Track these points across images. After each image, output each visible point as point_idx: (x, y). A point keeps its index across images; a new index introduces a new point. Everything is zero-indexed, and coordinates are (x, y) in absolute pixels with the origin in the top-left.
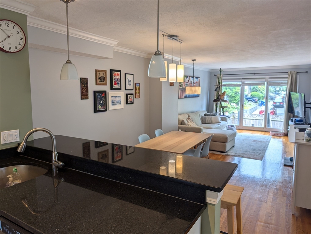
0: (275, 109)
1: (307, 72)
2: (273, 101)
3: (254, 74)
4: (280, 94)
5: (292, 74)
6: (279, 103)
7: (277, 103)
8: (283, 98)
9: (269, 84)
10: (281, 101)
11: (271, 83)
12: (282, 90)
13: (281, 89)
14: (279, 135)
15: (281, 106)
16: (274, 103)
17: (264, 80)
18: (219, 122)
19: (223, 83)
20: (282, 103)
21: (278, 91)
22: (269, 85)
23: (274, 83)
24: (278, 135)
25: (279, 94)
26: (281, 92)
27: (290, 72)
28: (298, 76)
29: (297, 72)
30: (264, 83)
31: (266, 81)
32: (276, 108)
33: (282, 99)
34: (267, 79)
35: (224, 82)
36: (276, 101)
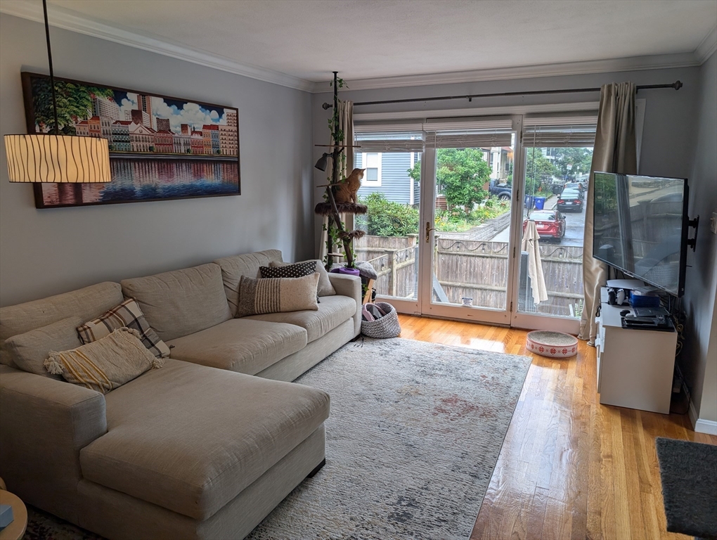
0: (560, 218)
1: (678, 85)
2: (559, 195)
3: (470, 98)
4: (575, 178)
5: (617, 95)
6: (571, 200)
7: (567, 201)
8: (581, 189)
9: (527, 139)
10: (575, 197)
11: (532, 135)
12: (580, 170)
13: (578, 168)
14: (561, 355)
15: (575, 209)
16: (560, 200)
17: (508, 123)
18: (310, 305)
19: (357, 138)
20: (578, 200)
21: (572, 172)
22: (527, 145)
23: (543, 134)
24: (557, 355)
25: (573, 180)
26: (578, 173)
27: (609, 87)
28: (641, 104)
29: (639, 88)
30: (510, 136)
31: (513, 128)
32: (563, 215)
33: (578, 192)
34: (517, 119)
35: (358, 133)
36: (564, 196)
